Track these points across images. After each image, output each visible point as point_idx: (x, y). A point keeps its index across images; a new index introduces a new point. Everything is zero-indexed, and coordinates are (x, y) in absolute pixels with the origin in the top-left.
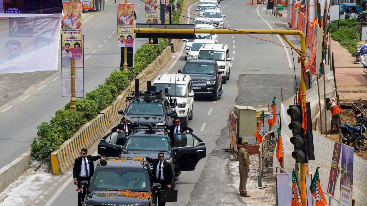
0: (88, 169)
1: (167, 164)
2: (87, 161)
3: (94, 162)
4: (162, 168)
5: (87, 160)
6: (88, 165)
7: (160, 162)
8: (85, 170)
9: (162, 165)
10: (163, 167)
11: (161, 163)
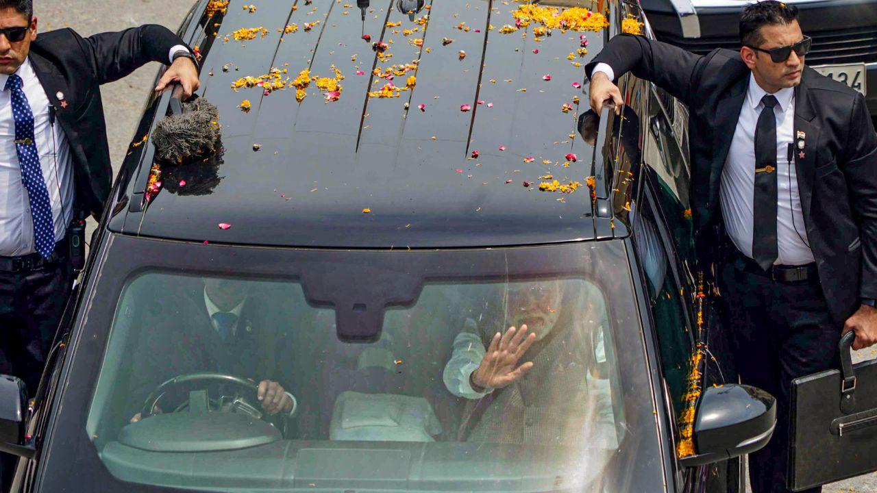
0: (52, 174)
1: (828, 113)
2: (36, 96)
3: (100, 86)
4: (782, 156)
5: (40, 90)
6: (47, 140)
7: (756, 93)
8: (24, 193)
9: (785, 132)
10: (792, 148)
11: (769, 105)
